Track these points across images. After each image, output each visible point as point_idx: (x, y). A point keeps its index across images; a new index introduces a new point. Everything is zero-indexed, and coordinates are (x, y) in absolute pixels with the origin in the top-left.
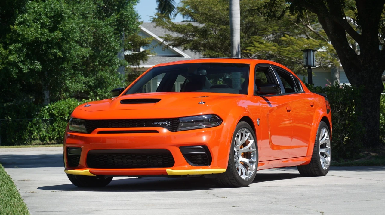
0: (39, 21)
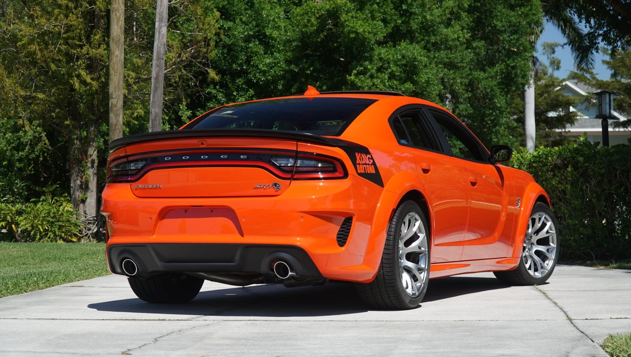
0: (387, 70)
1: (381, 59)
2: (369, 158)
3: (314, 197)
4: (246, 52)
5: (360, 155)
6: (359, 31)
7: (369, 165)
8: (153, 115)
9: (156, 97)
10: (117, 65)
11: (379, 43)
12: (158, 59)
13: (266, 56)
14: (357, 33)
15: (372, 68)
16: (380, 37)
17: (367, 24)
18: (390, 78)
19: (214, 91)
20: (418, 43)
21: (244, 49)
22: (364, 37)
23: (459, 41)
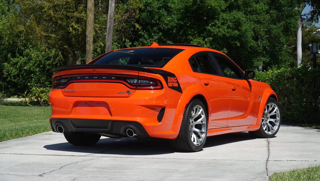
0: (226, 24)
1: (223, 19)
2: (175, 79)
3: (147, 98)
4: (158, 15)
5: (170, 78)
6: (212, 5)
7: (175, 82)
8: (108, 46)
9: (109, 37)
10: (90, 22)
11: (223, 11)
12: (110, 19)
13: (168, 16)
14: (211, 6)
15: (219, 23)
16: (223, 8)
17: (216, 2)
18: (227, 28)
19: (143, 33)
20: (241, 11)
21: (157, 13)
22: (215, 8)
23: (262, 10)
